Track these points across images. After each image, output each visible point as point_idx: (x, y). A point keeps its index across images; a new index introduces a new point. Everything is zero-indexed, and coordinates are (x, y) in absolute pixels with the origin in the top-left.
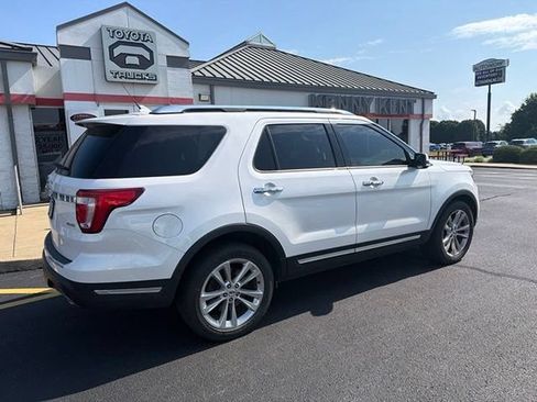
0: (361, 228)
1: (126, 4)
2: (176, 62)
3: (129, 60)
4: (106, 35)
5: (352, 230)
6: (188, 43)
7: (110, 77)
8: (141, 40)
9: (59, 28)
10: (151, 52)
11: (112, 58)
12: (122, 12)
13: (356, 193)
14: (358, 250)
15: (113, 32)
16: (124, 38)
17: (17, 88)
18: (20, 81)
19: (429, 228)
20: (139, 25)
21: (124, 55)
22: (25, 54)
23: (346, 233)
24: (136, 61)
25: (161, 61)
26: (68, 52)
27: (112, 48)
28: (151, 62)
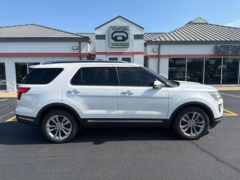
0: (121, 112)
1: (120, 16)
2: (137, 37)
3: (118, 38)
4: (111, 29)
5: (116, 112)
6: (143, 29)
7: (111, 45)
8: (124, 30)
9: (96, 29)
10: (127, 34)
11: (112, 38)
12: (118, 20)
13: (117, 97)
14: (120, 121)
15: (113, 28)
16: (117, 30)
17: (83, 51)
18: (84, 49)
19: (168, 118)
20: (124, 24)
21: (116, 37)
22: (86, 39)
23: (112, 113)
24: (121, 38)
25: (131, 37)
26: (99, 37)
27: (112, 34)
28: (127, 38)
